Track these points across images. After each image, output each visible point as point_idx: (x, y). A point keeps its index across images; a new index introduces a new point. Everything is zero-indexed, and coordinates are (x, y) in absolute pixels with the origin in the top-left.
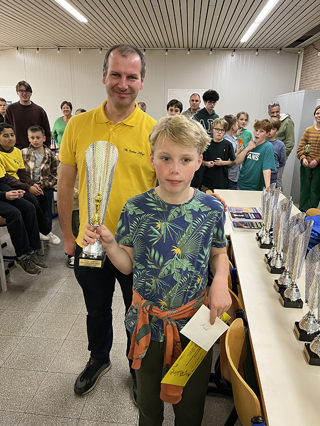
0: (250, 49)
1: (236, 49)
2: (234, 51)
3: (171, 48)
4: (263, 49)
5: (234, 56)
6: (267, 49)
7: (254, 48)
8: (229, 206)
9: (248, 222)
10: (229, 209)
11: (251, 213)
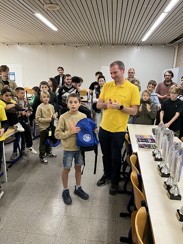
0: (147, 44)
4: (154, 44)
5: (139, 48)
6: (157, 44)
7: (150, 44)
8: (136, 134)
9: (148, 145)
10: (136, 136)
11: (149, 139)
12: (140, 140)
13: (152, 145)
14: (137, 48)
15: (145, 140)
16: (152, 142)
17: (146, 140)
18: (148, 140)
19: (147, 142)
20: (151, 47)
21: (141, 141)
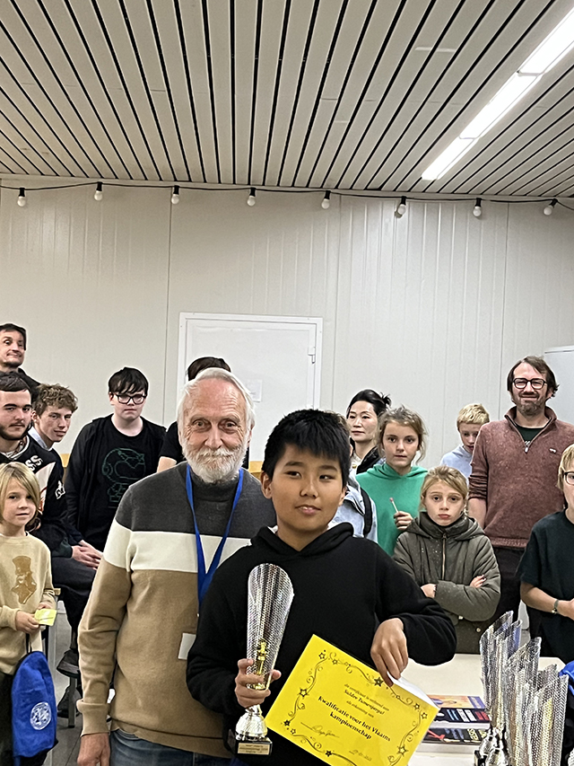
0: (453, 196)
1: (407, 195)
2: (403, 202)
3: (190, 185)
4: (498, 198)
5: (405, 216)
6: (510, 199)
7: (469, 195)
9: (456, 731)
11: (464, 709)
14: (398, 215)
16: (478, 721)
17: (449, 714)
18: (462, 714)
19: (455, 721)
20: (477, 211)
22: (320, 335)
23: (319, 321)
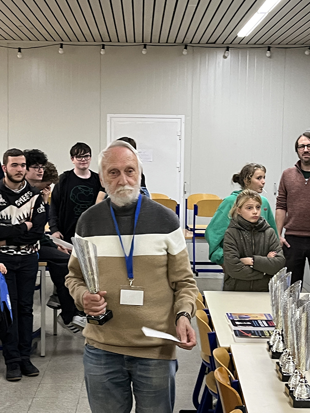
0: (255, 46)
1: (230, 46)
2: (228, 50)
3: (110, 43)
4: (279, 46)
5: (229, 57)
6: (287, 46)
7: (264, 45)
8: (229, 313)
9: (257, 331)
10: (230, 316)
11: (261, 320)
12: (237, 323)
13: (268, 331)
14: (225, 57)
15: (252, 323)
16: (269, 326)
17: (254, 323)
18: (260, 322)
19: (257, 326)
20: (268, 54)
21: (240, 325)
22: (183, 125)
23: (183, 117)
